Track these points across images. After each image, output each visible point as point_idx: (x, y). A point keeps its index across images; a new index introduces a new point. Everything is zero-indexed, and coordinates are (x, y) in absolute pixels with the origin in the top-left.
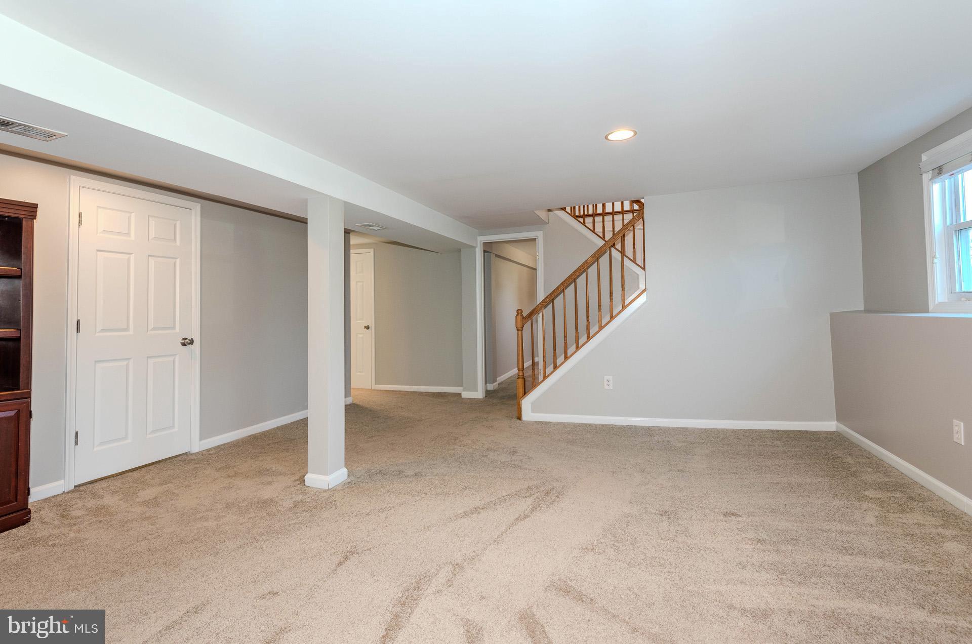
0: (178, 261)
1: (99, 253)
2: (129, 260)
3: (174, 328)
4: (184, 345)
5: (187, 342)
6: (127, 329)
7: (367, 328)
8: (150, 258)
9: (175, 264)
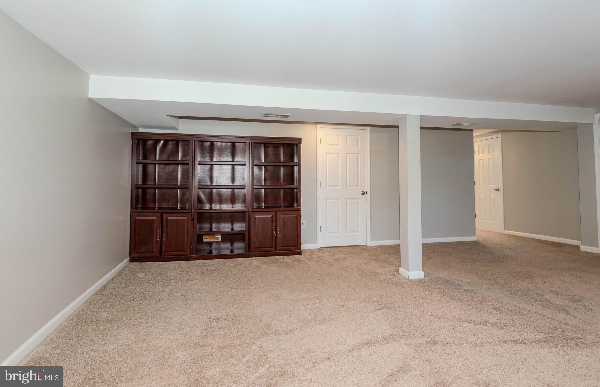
0: (359, 155)
1: (327, 154)
2: (338, 156)
3: (358, 186)
4: (362, 194)
5: (364, 193)
6: (338, 186)
7: (498, 190)
8: (347, 155)
9: (358, 156)
